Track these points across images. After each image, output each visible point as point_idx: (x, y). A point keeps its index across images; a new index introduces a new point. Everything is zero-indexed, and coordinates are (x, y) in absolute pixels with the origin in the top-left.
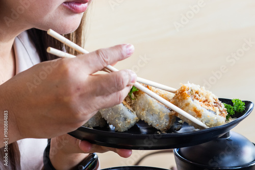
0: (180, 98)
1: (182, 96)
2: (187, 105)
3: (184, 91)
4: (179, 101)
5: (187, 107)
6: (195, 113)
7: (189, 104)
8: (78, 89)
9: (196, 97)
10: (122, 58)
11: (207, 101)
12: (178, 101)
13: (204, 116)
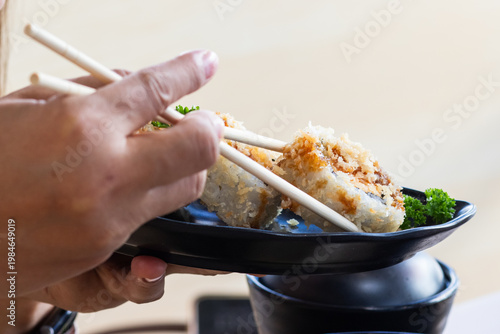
0: (300, 167)
1: (305, 161)
2: (322, 184)
3: (310, 150)
4: (297, 175)
5: (322, 191)
6: (341, 205)
7: (325, 182)
8: (110, 178)
9: (339, 165)
10: (196, 85)
11: (359, 169)
12: (294, 173)
13: (362, 211)
